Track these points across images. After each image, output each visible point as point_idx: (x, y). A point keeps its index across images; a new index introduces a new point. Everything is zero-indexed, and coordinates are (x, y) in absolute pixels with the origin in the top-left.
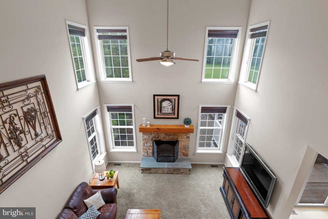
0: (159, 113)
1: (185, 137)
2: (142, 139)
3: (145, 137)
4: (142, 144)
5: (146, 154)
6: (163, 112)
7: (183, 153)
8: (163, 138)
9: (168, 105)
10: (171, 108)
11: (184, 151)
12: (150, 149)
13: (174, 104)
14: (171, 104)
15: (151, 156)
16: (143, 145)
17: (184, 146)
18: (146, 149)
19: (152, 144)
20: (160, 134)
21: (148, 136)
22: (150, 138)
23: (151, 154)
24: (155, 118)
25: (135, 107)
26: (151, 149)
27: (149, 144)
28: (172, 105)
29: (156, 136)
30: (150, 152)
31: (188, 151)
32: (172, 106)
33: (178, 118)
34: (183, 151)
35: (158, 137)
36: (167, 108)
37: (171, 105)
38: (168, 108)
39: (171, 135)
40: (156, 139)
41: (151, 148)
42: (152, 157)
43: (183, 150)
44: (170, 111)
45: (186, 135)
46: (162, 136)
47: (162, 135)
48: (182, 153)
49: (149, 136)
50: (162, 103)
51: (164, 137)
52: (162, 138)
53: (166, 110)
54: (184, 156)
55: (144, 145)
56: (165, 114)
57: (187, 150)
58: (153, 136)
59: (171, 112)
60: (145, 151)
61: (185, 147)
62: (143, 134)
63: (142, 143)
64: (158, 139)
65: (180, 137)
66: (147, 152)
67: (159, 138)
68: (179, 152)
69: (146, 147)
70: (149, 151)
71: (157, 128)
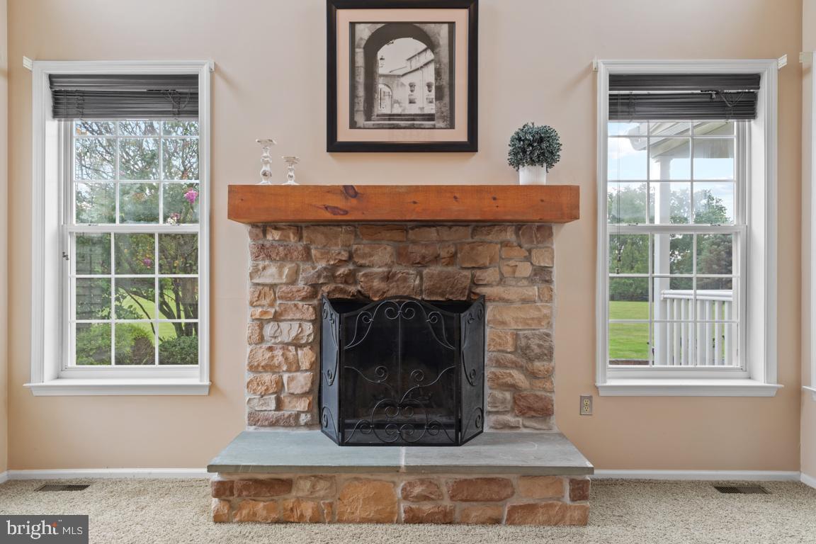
0: (360, 118)
1: (525, 270)
2: (247, 292)
3: (271, 274)
4: (246, 328)
5: (273, 406)
6: (384, 107)
7: (513, 387)
8: (383, 285)
9: (416, 63)
10: (429, 86)
11: (519, 377)
12: (298, 369)
13: (445, 60)
14: (429, 56)
15: (304, 419)
16: (256, 337)
17: (516, 337)
18: (269, 368)
19: (309, 328)
20: (364, 256)
21: (286, 271)
22: (301, 284)
23: (302, 405)
24: (334, 146)
25: (220, 82)
26: (305, 364)
27: (289, 330)
28: (436, 61)
29: (342, 271)
30: (298, 391)
31: (549, 374)
32: (438, 73)
33: (470, 146)
34: (515, 373)
35: (350, 278)
36: (406, 80)
37: (432, 67)
38: (412, 86)
39: (436, 259)
40: (335, 290)
41: (306, 357)
42: (308, 425)
43: (516, 366)
44: (425, 102)
45: (528, 259)
46: (376, 270)
47: (375, 258)
48: (508, 395)
49: (297, 272)
50: (380, 54)
51: (388, 278)
52: (376, 284)
53: (402, 94)
54: (522, 413)
55: (262, 339)
56: (393, 121)
57: (537, 364)
58: (321, 265)
59: (431, 109)
60: (268, 377)
61: (528, 347)
62: (256, 257)
63: (249, 319)
64: (353, 289)
65: (490, 275)
66: (280, 385)
67: (355, 282)
68: (487, 384)
69: (270, 349)
70: (291, 380)
71: (345, 187)
